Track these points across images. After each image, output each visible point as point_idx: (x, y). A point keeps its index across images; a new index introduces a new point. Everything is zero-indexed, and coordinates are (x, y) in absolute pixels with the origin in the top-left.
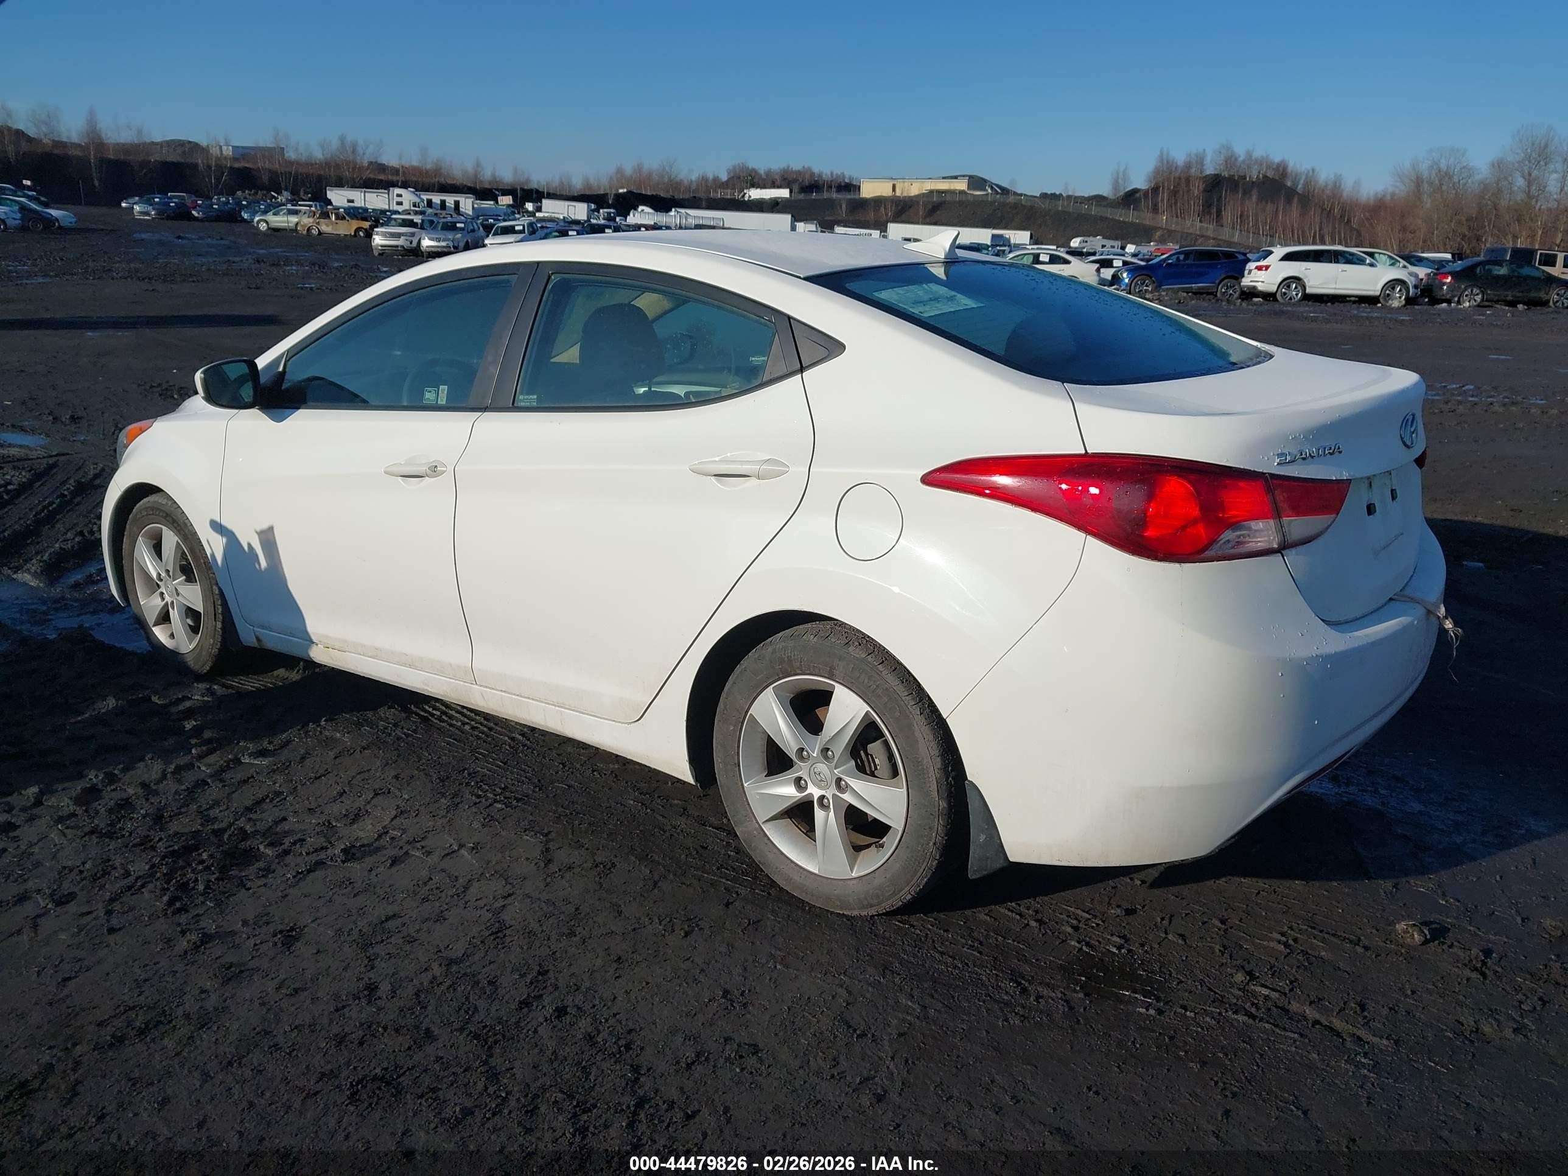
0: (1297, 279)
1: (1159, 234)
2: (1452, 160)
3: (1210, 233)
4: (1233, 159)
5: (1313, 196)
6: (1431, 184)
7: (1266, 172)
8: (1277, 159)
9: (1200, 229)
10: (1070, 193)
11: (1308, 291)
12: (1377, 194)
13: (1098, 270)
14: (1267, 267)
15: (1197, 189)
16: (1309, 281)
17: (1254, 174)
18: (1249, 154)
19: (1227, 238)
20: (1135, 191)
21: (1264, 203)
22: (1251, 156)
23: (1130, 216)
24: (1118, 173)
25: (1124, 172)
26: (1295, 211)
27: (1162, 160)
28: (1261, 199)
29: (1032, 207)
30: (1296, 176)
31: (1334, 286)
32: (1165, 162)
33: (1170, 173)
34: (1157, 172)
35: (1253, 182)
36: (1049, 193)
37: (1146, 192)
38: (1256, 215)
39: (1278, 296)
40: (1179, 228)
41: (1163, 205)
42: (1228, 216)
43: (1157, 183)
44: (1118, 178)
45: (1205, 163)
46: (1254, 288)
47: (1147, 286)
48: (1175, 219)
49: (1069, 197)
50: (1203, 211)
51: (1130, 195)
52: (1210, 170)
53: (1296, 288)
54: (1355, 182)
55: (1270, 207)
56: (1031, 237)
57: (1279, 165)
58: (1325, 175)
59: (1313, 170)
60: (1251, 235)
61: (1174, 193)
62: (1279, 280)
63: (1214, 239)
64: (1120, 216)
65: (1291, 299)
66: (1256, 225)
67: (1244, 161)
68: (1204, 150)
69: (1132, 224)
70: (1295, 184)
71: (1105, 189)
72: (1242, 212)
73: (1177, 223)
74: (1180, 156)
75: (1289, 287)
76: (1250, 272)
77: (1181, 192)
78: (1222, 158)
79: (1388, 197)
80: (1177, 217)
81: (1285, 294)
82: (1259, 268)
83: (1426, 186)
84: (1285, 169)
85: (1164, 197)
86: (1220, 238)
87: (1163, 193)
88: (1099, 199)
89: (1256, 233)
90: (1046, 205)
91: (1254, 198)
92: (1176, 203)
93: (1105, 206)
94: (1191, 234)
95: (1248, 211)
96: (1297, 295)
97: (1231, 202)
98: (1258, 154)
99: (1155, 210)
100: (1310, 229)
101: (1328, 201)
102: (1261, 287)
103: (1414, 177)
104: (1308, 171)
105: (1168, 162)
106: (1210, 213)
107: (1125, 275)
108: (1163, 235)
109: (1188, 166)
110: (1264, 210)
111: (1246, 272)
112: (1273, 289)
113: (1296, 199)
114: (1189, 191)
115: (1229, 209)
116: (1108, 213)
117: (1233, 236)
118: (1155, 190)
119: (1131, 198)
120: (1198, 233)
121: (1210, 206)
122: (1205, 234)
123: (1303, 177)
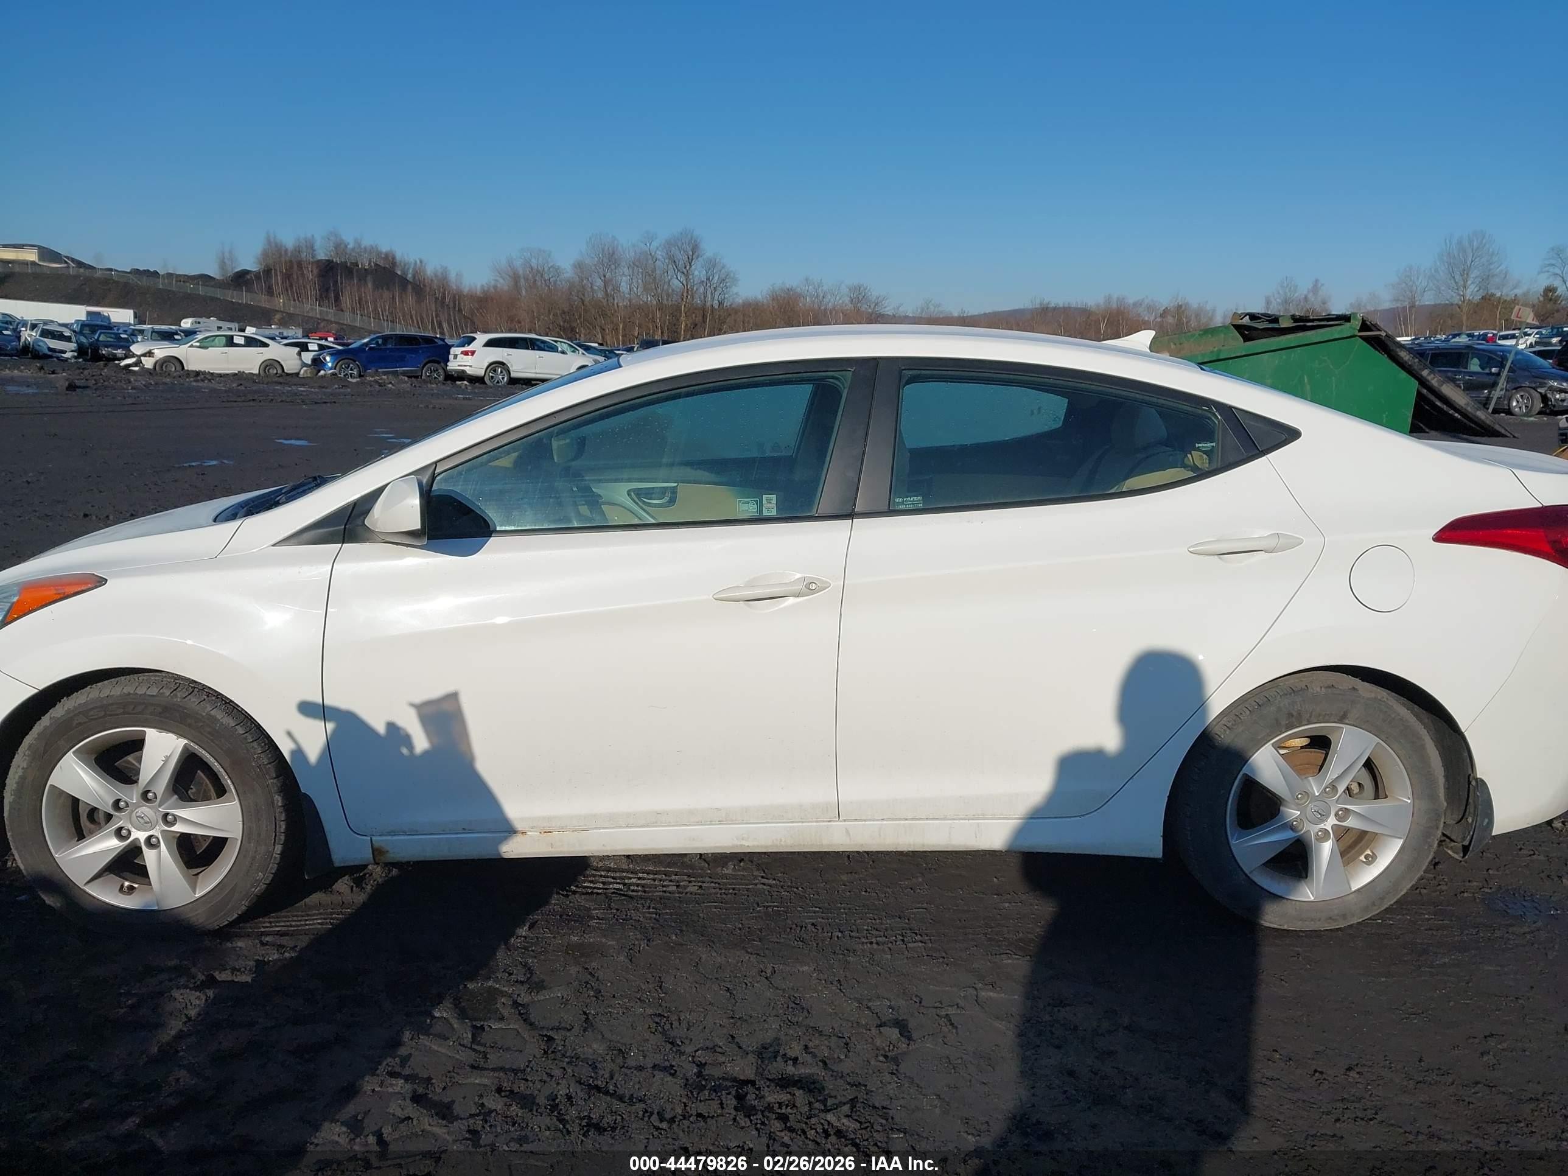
0: (502, 364)
1: (278, 316)
2: (540, 259)
3: (331, 317)
4: (342, 246)
5: (424, 285)
6: (526, 279)
7: (376, 261)
8: (384, 248)
9: (320, 314)
10: (171, 271)
11: (513, 375)
12: (483, 286)
13: (299, 354)
14: (473, 353)
15: (311, 274)
16: (512, 366)
17: (364, 262)
18: (358, 243)
19: (349, 322)
20: (244, 273)
21: (380, 291)
22: (360, 245)
23: (243, 298)
24: (223, 254)
25: (230, 252)
26: (411, 299)
27: (269, 242)
28: (377, 286)
29: (126, 284)
30: (405, 265)
31: (534, 371)
32: (273, 245)
33: (281, 256)
34: (265, 254)
35: (366, 270)
36: (141, 269)
37: (257, 275)
38: (374, 302)
39: (487, 380)
40: (298, 312)
41: (277, 288)
42: (346, 301)
43: (267, 265)
44: (224, 258)
45: (315, 248)
46: (463, 372)
47: (351, 370)
48: (292, 302)
49: (170, 275)
50: (321, 295)
51: (240, 277)
52: (321, 256)
53: (501, 372)
54: (457, 274)
55: (386, 294)
56: (135, 317)
57: (387, 255)
58: (431, 268)
59: (421, 262)
60: (372, 319)
61: (287, 277)
62: (486, 364)
63: (336, 323)
64: (233, 298)
65: (498, 382)
66: (376, 309)
67: (353, 249)
68: (313, 236)
69: (248, 306)
70: (405, 272)
71: (213, 270)
72: (360, 299)
73: (295, 307)
74: (288, 239)
75: (495, 371)
76: (456, 356)
77: (295, 276)
78: (332, 244)
79: (492, 290)
80: (294, 300)
81: (492, 377)
82: (466, 353)
83: (522, 280)
84: (394, 258)
85: (277, 281)
86: (341, 322)
87: (276, 275)
88: (205, 279)
89: (377, 317)
90: (144, 282)
91: (370, 285)
92: (291, 286)
93: (212, 286)
94: (312, 318)
95: (366, 297)
96: (503, 378)
97: (348, 288)
98: (367, 242)
99: (270, 291)
100: (428, 316)
101: (439, 291)
102: (469, 371)
103: (511, 274)
104: (416, 262)
105: (276, 246)
106: (327, 297)
107: (328, 359)
108: (283, 318)
109: (298, 250)
110: (381, 297)
111: (451, 357)
112: (481, 373)
113: (410, 287)
114: (303, 275)
115: (347, 294)
116: (219, 294)
117: (355, 320)
118: (268, 272)
119: (241, 279)
120: (318, 316)
121: (327, 290)
122: (326, 318)
123: (412, 266)
